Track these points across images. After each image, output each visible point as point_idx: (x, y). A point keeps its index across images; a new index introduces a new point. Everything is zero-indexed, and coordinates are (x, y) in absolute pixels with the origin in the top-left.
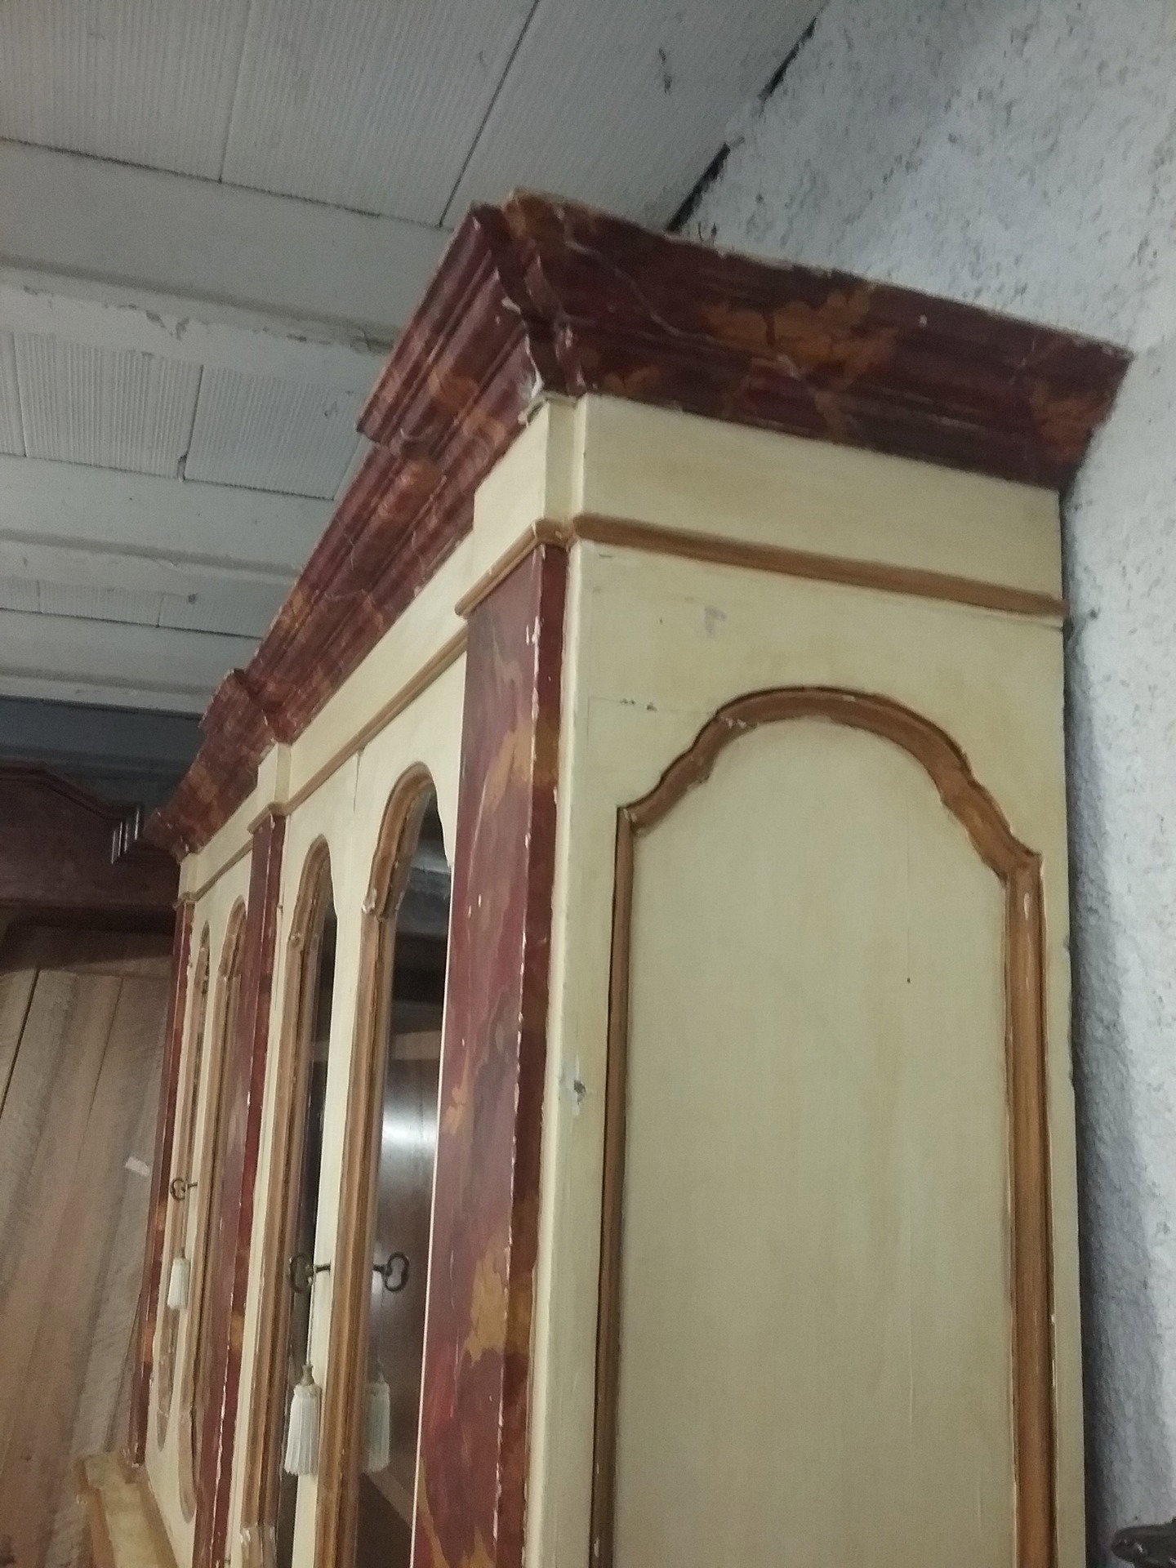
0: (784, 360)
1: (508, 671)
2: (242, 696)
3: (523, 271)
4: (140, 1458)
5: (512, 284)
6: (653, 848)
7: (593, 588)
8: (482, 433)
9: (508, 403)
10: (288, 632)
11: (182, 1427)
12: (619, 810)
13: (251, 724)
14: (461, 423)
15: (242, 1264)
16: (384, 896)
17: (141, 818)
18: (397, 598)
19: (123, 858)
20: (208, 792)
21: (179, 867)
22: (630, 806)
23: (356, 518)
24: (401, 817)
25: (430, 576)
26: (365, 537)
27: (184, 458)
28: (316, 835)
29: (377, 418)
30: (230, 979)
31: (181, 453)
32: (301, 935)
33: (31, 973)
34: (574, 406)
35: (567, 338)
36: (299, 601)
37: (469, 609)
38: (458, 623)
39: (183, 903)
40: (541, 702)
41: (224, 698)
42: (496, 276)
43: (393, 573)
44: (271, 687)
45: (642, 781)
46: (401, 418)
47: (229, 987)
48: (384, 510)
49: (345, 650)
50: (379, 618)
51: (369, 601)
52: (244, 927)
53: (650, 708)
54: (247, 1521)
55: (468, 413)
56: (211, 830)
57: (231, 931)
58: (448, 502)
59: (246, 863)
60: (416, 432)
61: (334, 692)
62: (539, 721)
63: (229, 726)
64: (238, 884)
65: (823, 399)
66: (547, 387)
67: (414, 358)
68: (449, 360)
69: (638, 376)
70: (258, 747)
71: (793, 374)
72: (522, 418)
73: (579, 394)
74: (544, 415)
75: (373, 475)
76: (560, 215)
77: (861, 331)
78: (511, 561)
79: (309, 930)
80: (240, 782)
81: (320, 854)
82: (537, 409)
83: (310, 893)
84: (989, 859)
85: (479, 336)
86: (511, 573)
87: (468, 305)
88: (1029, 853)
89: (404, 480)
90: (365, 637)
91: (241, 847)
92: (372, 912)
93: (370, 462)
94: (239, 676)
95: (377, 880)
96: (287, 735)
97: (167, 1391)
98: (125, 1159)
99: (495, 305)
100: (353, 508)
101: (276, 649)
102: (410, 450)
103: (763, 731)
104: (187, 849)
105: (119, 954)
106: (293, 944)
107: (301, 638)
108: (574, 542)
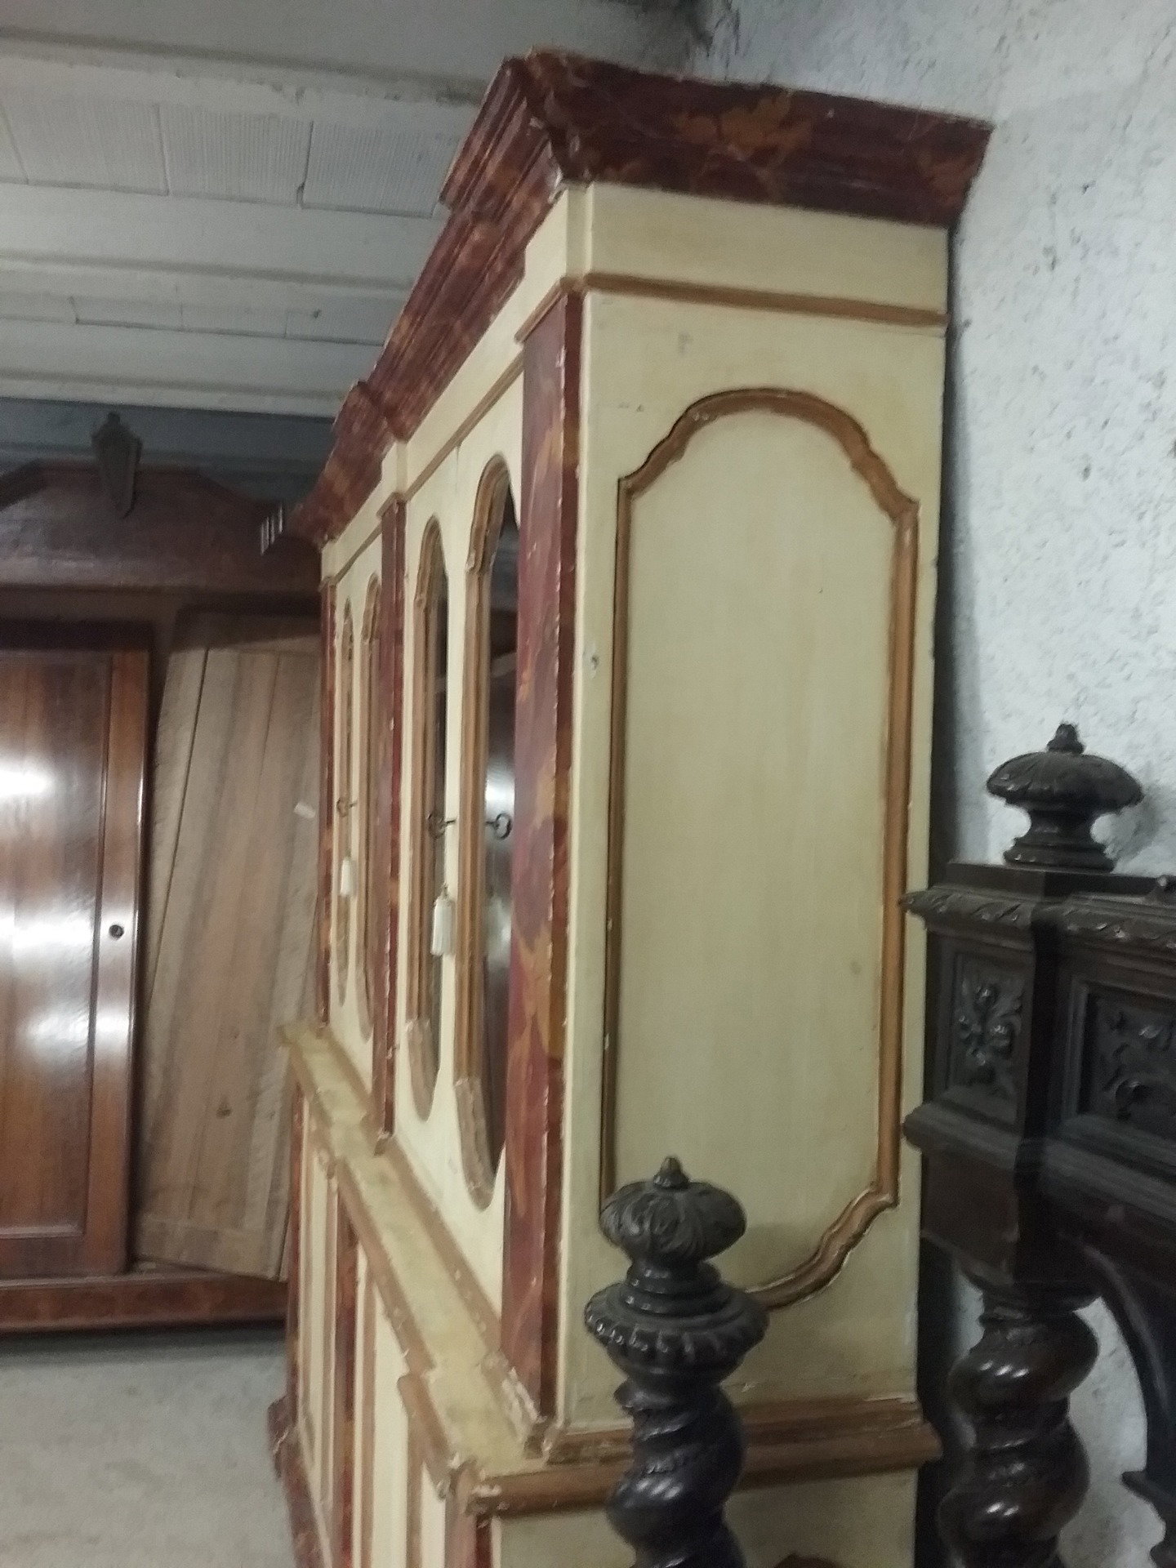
0: (732, 148)
1: (547, 385)
2: (364, 402)
3: (543, 99)
4: (326, 1018)
5: (535, 109)
6: (644, 506)
7: (600, 325)
8: (525, 207)
9: (540, 188)
10: (398, 352)
11: (358, 981)
12: (619, 481)
13: (373, 426)
14: (512, 199)
15: (395, 844)
16: (481, 555)
17: (283, 515)
18: (478, 323)
19: (271, 549)
20: (341, 486)
21: (320, 555)
22: (627, 477)
23: (444, 262)
24: (489, 497)
25: (500, 307)
26: (450, 278)
27: (302, 187)
28: (430, 515)
29: (452, 193)
30: (370, 642)
31: (299, 184)
32: (424, 596)
33: (203, 652)
34: (585, 192)
35: (576, 145)
36: (405, 324)
37: (523, 338)
38: (517, 349)
39: (326, 584)
40: (567, 405)
41: (350, 405)
42: (524, 105)
43: (475, 303)
44: (388, 395)
45: (634, 460)
46: (470, 193)
47: (370, 648)
48: (463, 258)
49: (443, 363)
50: (466, 339)
51: (458, 325)
52: (379, 597)
53: (640, 409)
54: (409, 1015)
55: (516, 192)
56: (346, 520)
57: (368, 601)
58: (508, 251)
59: (377, 544)
60: (481, 203)
61: (437, 398)
62: (565, 420)
63: (356, 428)
64: (372, 562)
65: (763, 174)
66: (566, 178)
67: (475, 153)
68: (499, 157)
69: (628, 167)
70: (380, 445)
71: (739, 159)
72: (551, 198)
73: (588, 183)
74: (565, 196)
75: (453, 233)
76: (564, 62)
77: (787, 123)
78: (545, 306)
79: (429, 593)
80: (366, 476)
81: (433, 531)
82: (560, 193)
83: (428, 563)
84: (884, 506)
85: (517, 143)
86: (548, 313)
87: (509, 119)
88: (910, 501)
89: (477, 236)
90: (457, 353)
91: (372, 531)
92: (472, 569)
93: (451, 222)
94: (362, 386)
95: (474, 545)
96: (403, 435)
97: (343, 967)
98: (294, 806)
99: (525, 125)
100: (442, 254)
101: (390, 363)
102: (478, 217)
103: (722, 422)
104: (326, 537)
105: (273, 634)
106: (418, 604)
107: (409, 355)
108: (585, 294)
